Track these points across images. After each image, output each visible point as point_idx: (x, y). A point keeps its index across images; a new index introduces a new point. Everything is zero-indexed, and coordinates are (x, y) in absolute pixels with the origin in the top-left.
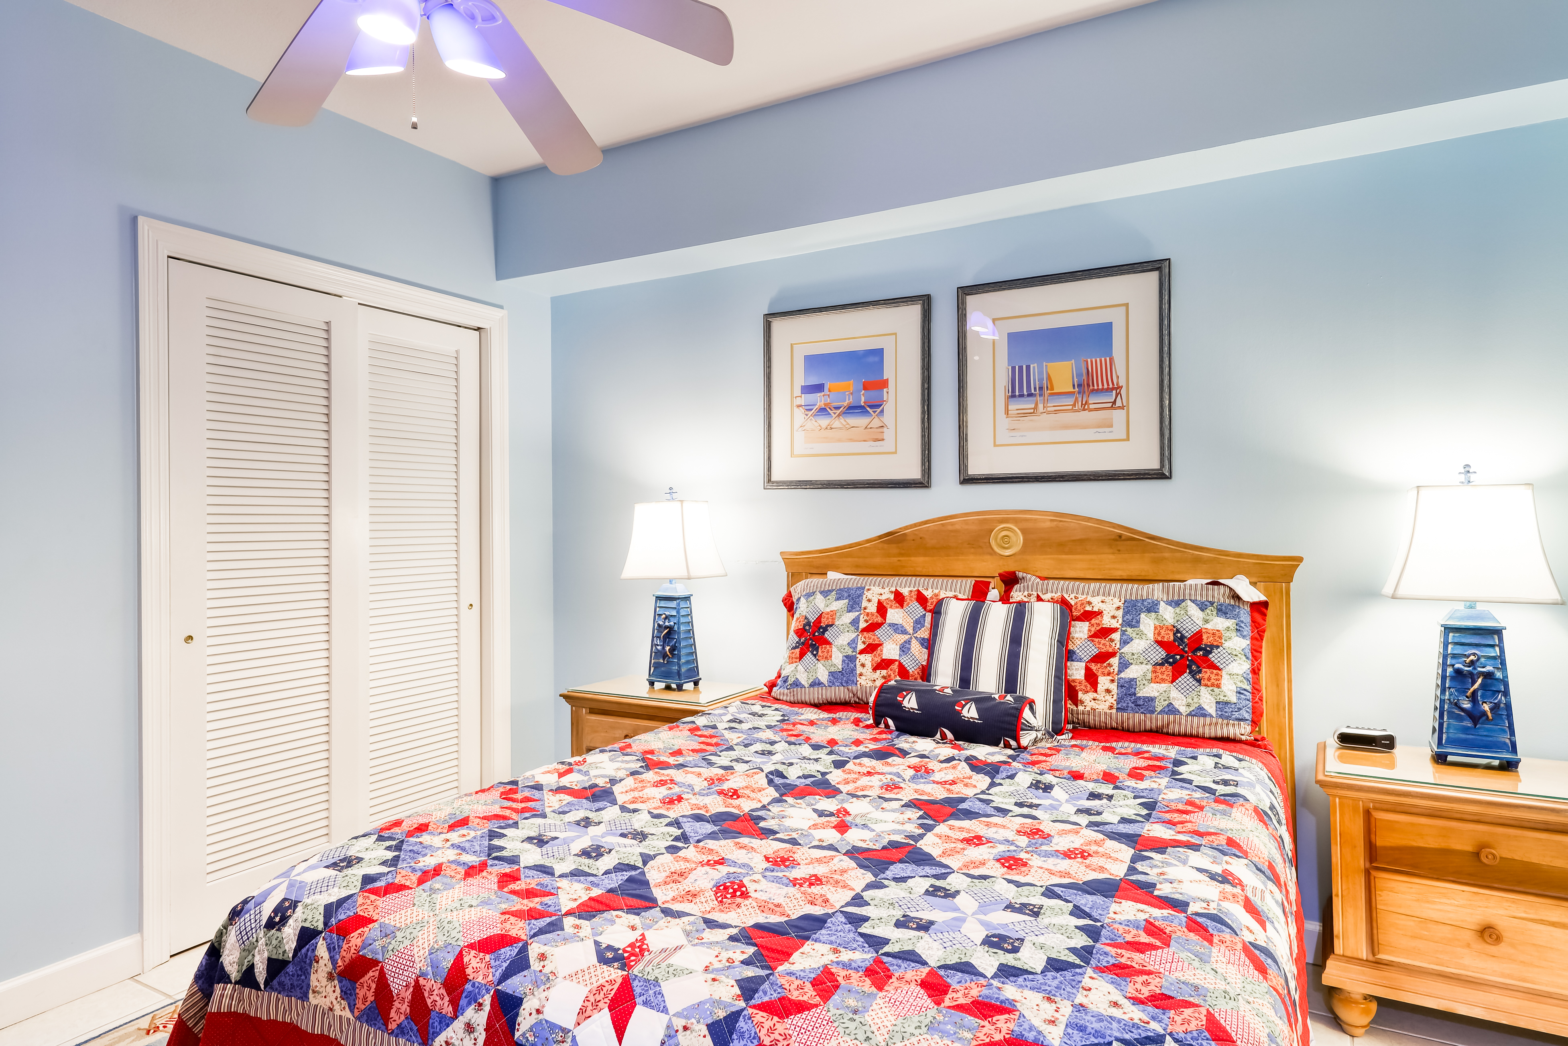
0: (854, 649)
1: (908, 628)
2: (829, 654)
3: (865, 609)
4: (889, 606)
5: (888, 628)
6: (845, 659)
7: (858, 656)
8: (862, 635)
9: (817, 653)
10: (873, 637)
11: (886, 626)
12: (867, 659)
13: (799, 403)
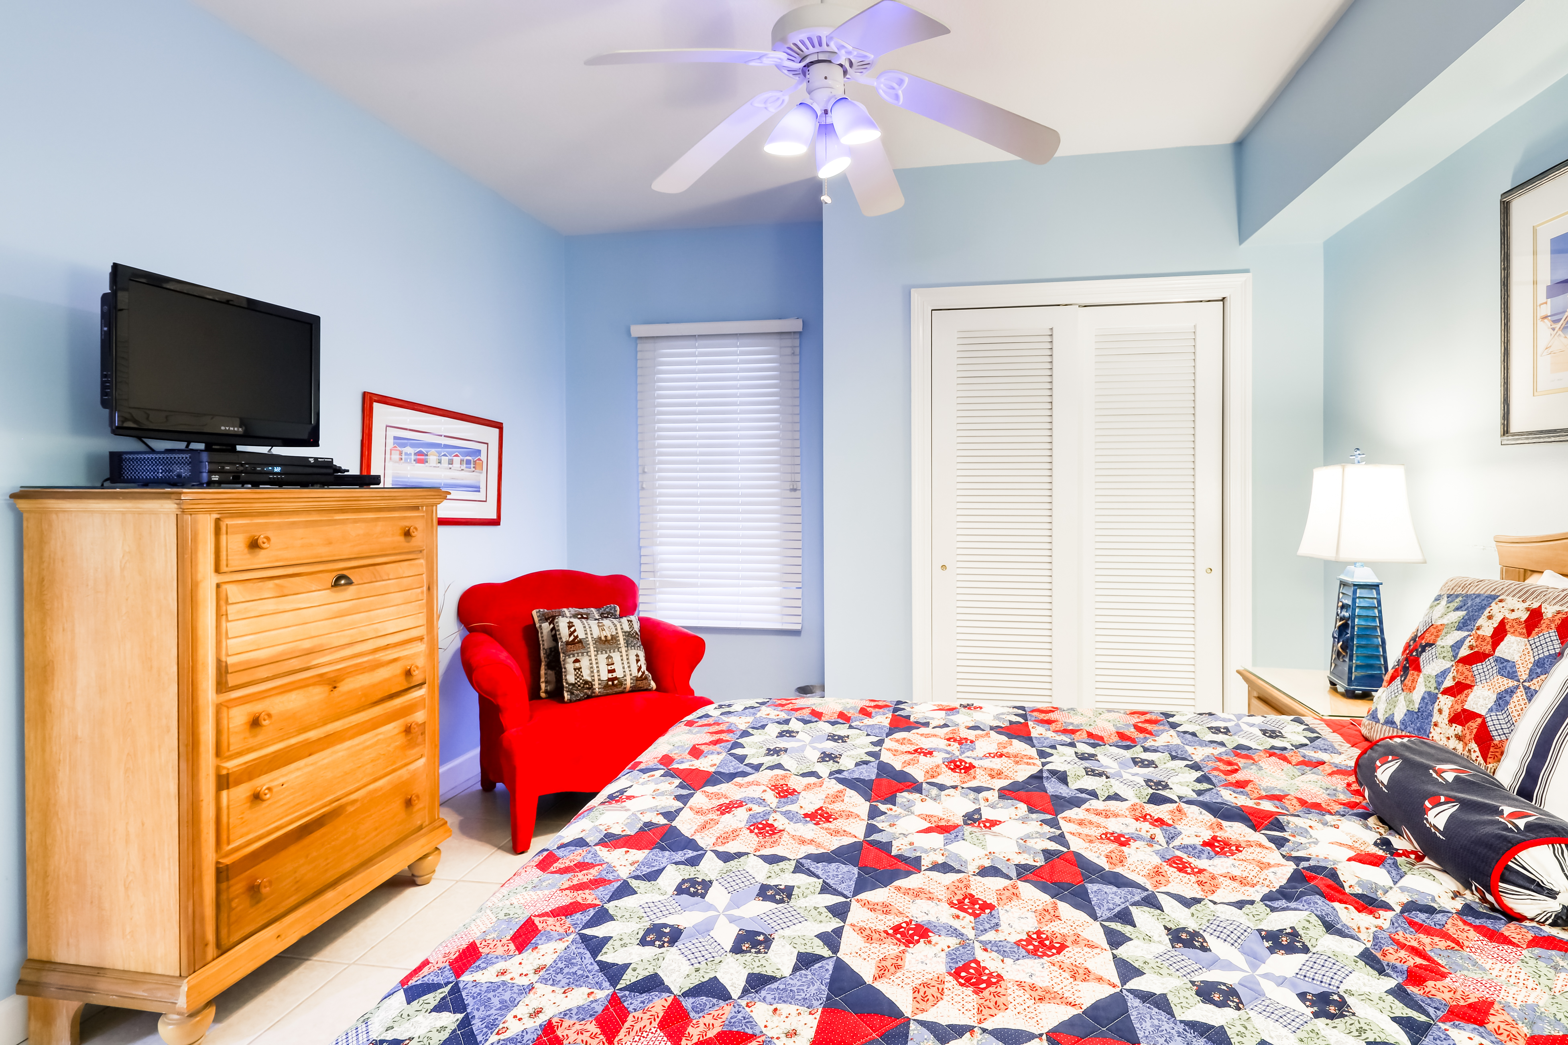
0: (1439, 684)
1: (1522, 669)
2: (1414, 685)
3: (1478, 629)
4: (1512, 630)
5: (1493, 665)
6: (1426, 696)
7: (1440, 695)
8: (1457, 666)
9: (1404, 680)
10: (1467, 673)
11: (1492, 661)
12: (1446, 703)
13: (1543, 314)
